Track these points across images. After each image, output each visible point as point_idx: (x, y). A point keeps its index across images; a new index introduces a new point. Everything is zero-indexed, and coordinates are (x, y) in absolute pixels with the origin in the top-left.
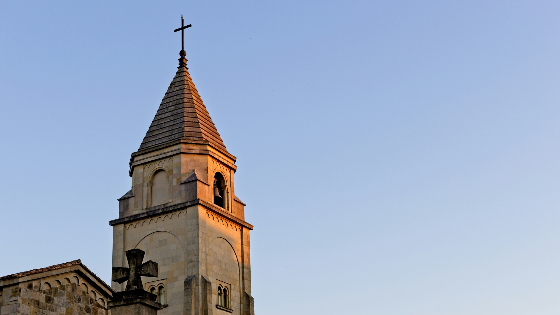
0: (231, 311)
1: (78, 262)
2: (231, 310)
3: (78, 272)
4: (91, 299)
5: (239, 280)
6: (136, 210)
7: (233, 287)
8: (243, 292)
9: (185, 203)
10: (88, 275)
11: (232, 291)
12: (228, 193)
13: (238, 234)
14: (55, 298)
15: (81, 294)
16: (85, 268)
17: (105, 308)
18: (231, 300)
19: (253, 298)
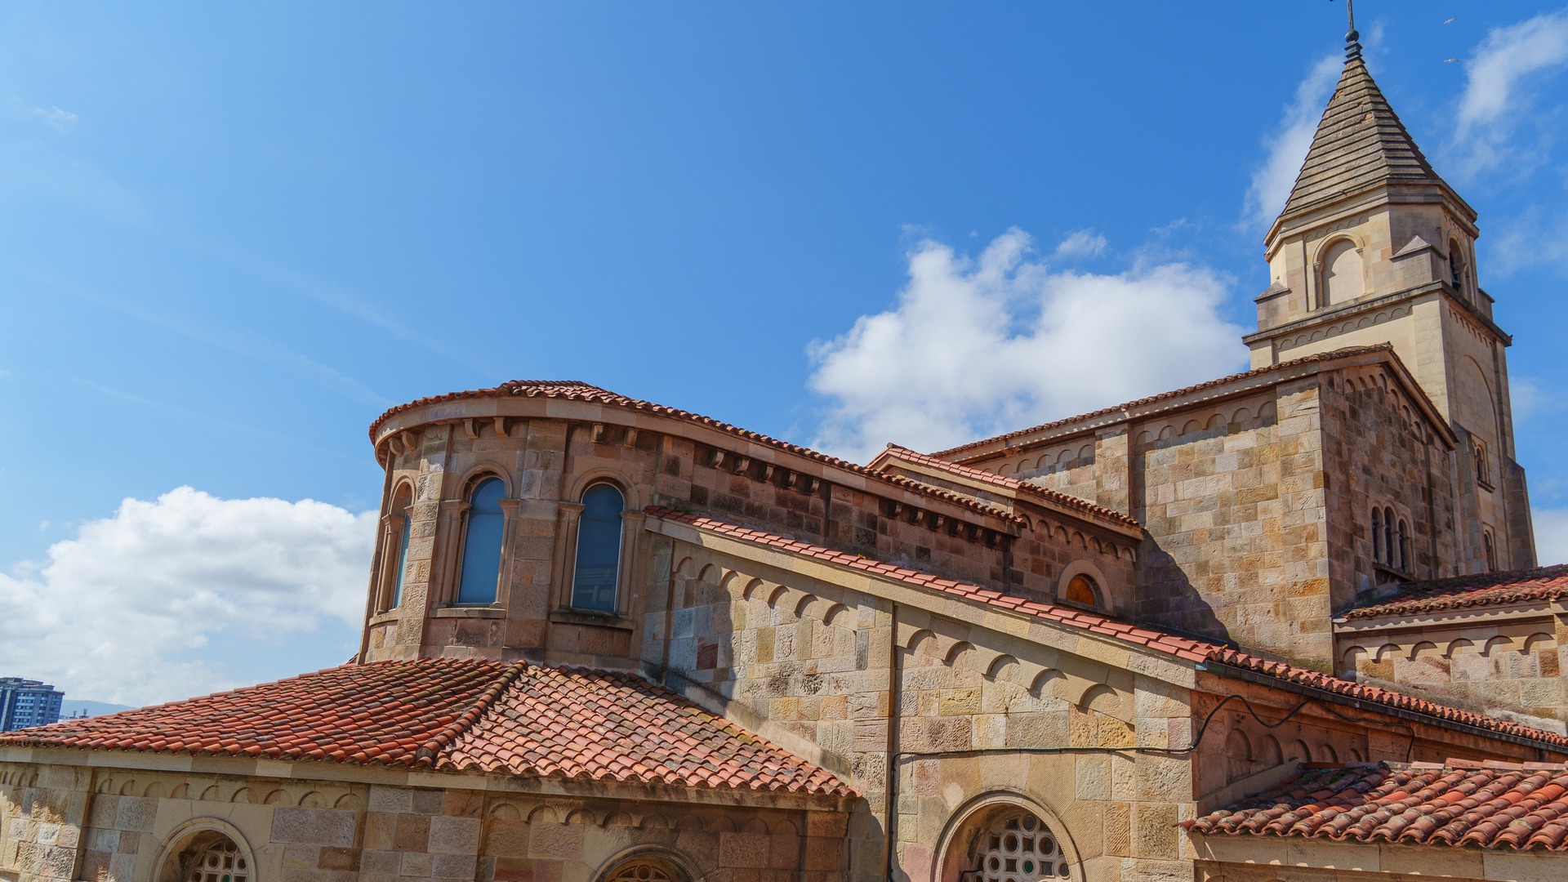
0: (1492, 490)
1: (1388, 349)
2: (1489, 485)
3: (1386, 365)
4: (1405, 422)
5: (1495, 435)
6: (1293, 315)
7: (1489, 447)
8: (1504, 459)
9: (1409, 290)
10: (1402, 374)
11: (1489, 454)
12: (1467, 277)
13: (1488, 351)
14: (1361, 411)
15: (1390, 409)
16: (1398, 360)
17: (1422, 442)
18: (1489, 470)
19: (1523, 470)
